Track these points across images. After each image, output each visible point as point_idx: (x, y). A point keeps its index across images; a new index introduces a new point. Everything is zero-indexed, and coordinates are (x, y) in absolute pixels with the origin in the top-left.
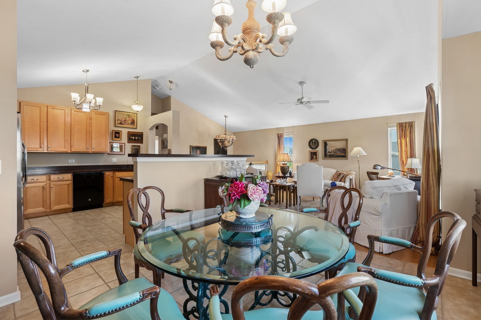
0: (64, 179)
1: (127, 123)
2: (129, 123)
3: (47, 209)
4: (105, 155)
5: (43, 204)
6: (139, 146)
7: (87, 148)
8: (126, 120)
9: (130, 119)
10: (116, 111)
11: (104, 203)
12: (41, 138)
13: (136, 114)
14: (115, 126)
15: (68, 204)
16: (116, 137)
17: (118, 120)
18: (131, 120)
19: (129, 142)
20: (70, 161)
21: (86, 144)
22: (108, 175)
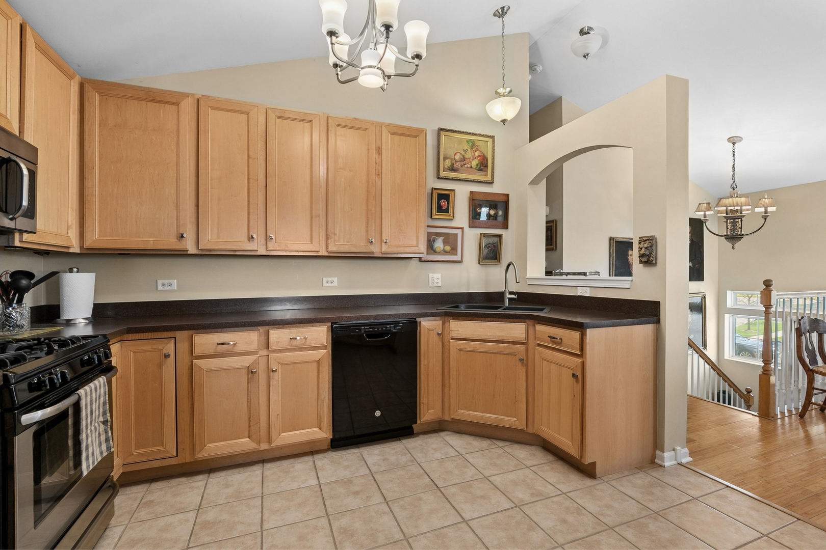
0: (308, 344)
1: (469, 166)
2: (474, 166)
3: (259, 443)
4: (414, 263)
5: (249, 426)
6: (500, 236)
7: (368, 240)
8: (467, 156)
9: (477, 154)
10: (441, 130)
11: (418, 422)
12: (251, 211)
13: (491, 140)
14: (439, 178)
15: (319, 427)
16: (440, 209)
17: (445, 159)
18: (479, 156)
19: (472, 225)
20: (327, 282)
21: (367, 227)
22: (429, 330)
